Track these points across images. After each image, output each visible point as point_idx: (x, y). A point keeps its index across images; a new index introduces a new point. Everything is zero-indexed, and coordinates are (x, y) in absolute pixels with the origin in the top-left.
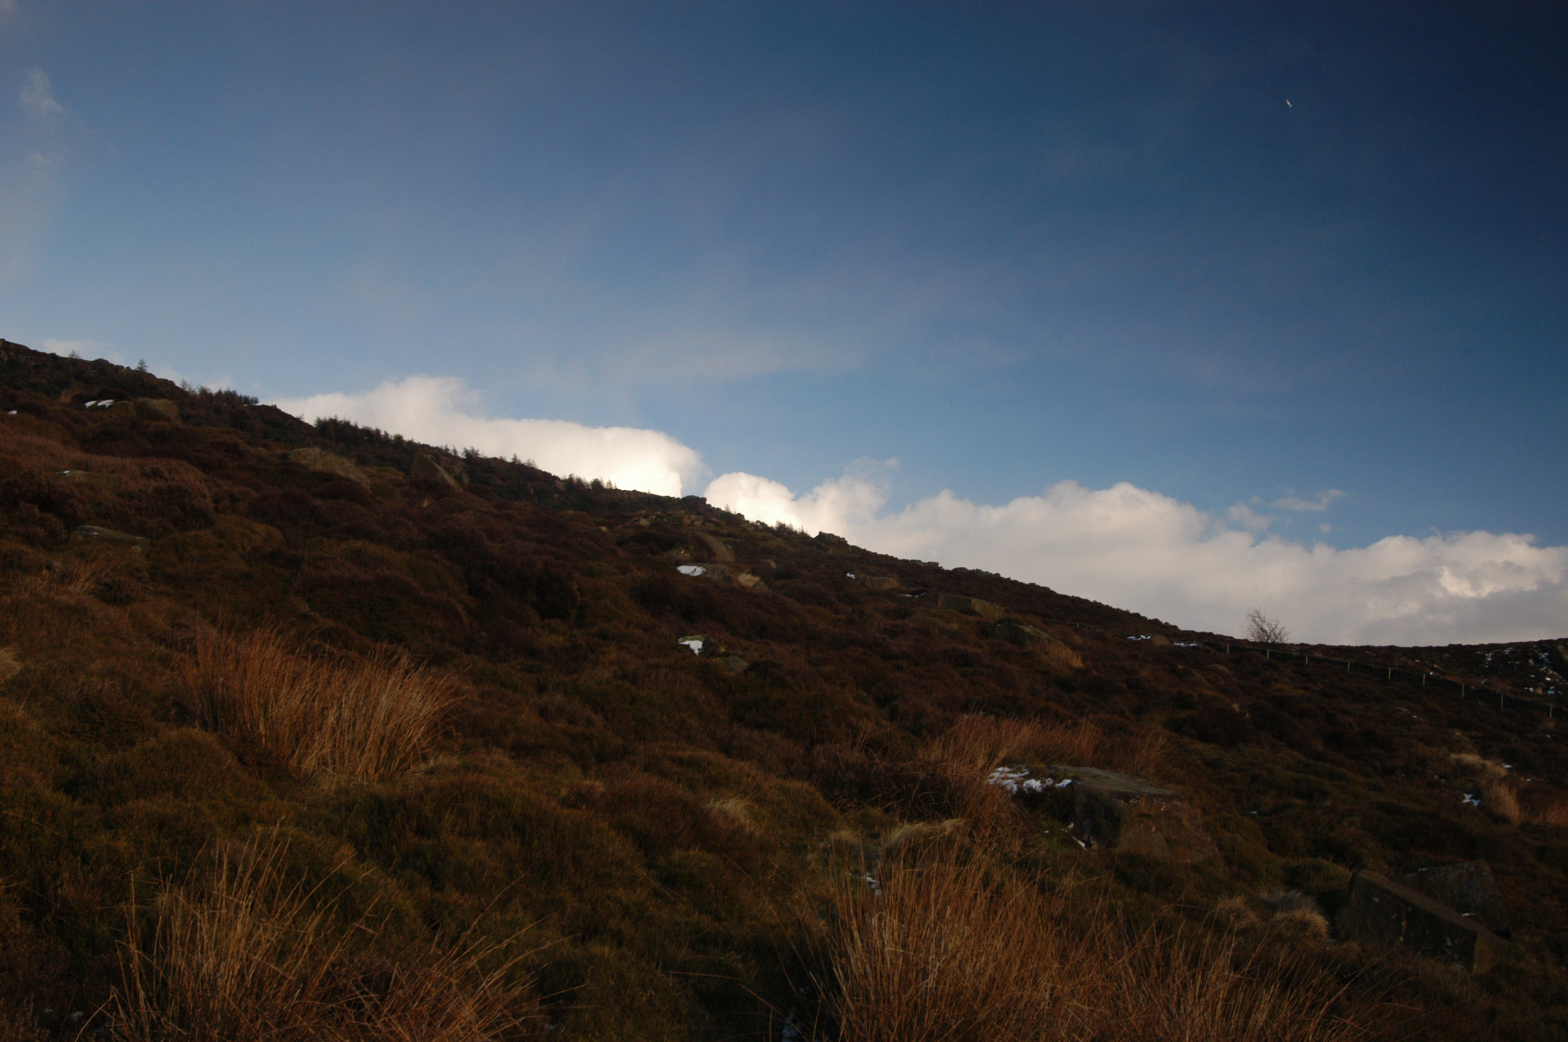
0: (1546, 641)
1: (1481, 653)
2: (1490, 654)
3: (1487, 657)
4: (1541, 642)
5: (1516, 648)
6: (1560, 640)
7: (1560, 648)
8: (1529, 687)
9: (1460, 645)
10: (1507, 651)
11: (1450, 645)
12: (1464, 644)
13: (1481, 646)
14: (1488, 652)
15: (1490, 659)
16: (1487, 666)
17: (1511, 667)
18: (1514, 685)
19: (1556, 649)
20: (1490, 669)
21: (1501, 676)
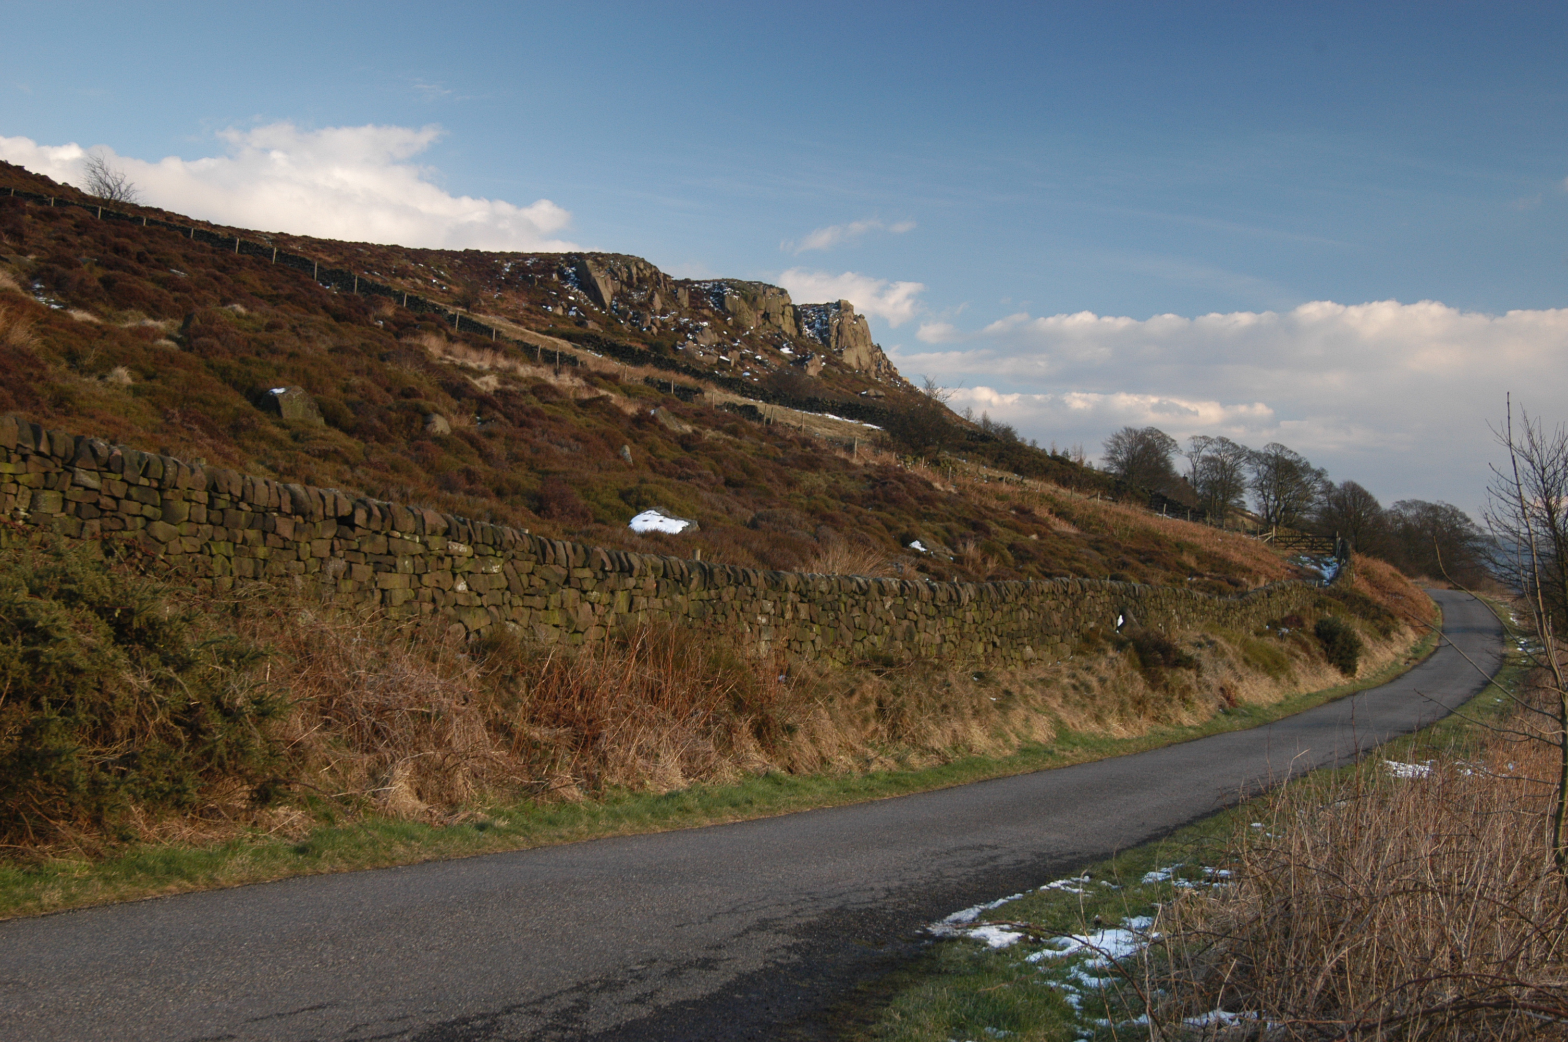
0: (576, 254)
1: (500, 262)
2: (510, 264)
3: (506, 267)
4: (570, 254)
5: (541, 260)
6: (592, 253)
7: (589, 262)
8: (548, 306)
9: (478, 251)
10: (529, 263)
11: (466, 250)
12: (482, 250)
13: (502, 254)
14: (508, 261)
15: (508, 270)
16: (503, 278)
17: (531, 280)
18: (531, 302)
19: (585, 263)
20: (507, 281)
21: (517, 291)
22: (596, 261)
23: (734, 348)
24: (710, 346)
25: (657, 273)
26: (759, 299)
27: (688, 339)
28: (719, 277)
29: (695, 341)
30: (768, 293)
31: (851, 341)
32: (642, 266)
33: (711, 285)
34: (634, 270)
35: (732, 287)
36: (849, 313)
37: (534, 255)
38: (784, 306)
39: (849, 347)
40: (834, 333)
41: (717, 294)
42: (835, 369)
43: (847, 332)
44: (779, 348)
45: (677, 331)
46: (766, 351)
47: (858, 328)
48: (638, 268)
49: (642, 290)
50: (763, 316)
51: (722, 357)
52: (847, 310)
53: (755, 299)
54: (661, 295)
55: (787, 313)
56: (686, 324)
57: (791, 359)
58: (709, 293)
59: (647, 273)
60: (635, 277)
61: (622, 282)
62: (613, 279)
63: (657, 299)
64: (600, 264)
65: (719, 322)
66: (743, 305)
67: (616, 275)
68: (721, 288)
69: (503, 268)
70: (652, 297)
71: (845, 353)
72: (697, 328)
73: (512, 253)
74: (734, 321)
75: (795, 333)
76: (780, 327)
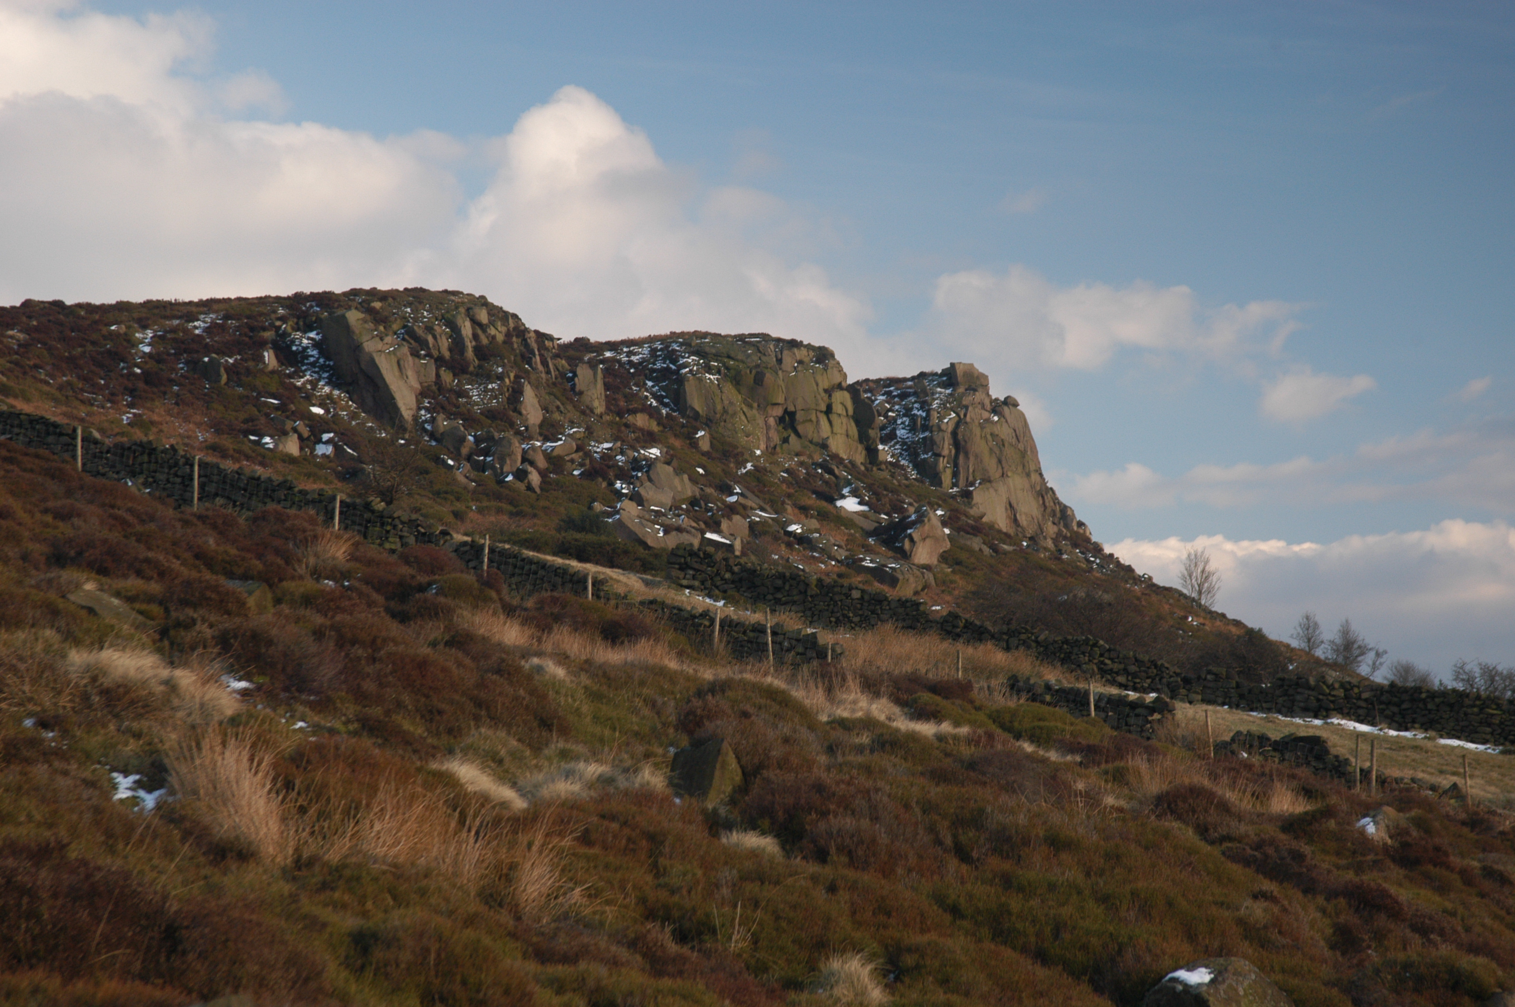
0: (314, 297)
1: (123, 329)
2: (150, 334)
3: (141, 342)
4: (299, 298)
5: (226, 317)
6: (355, 292)
7: (354, 317)
8: (261, 436)
9: (58, 305)
10: (199, 326)
11: (27, 304)
12: (69, 302)
13: (123, 307)
14: (144, 327)
15: (147, 349)
16: (138, 371)
17: (209, 373)
18: (217, 427)
19: (343, 322)
20: (147, 377)
21: (179, 401)
22: (370, 311)
23: (732, 510)
24: (675, 507)
25: (520, 331)
26: (769, 377)
27: (619, 495)
28: (664, 330)
29: (636, 498)
30: (789, 360)
31: (991, 464)
32: (483, 316)
33: (646, 350)
34: (467, 329)
35: (699, 353)
36: (979, 396)
37: (208, 305)
38: (829, 392)
39: (987, 481)
40: (947, 448)
41: (665, 373)
42: (976, 543)
43: (979, 445)
44: (832, 500)
45: (591, 474)
46: (804, 510)
47: (1005, 432)
48: (475, 322)
49: (490, 377)
50: (781, 420)
51: (709, 535)
52: (972, 389)
53: (759, 379)
54: (536, 387)
55: (838, 408)
56: (607, 457)
57: (869, 526)
58: (643, 370)
59: (498, 333)
60: (470, 345)
61: (440, 361)
62: (415, 354)
63: (530, 398)
64: (378, 319)
65: (677, 443)
66: (731, 395)
67: (423, 344)
68: (672, 357)
69: (134, 344)
70: (516, 394)
71: (977, 497)
72: (636, 464)
73: (150, 305)
74: (713, 438)
75: (860, 457)
76: (824, 446)
